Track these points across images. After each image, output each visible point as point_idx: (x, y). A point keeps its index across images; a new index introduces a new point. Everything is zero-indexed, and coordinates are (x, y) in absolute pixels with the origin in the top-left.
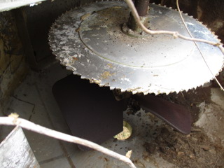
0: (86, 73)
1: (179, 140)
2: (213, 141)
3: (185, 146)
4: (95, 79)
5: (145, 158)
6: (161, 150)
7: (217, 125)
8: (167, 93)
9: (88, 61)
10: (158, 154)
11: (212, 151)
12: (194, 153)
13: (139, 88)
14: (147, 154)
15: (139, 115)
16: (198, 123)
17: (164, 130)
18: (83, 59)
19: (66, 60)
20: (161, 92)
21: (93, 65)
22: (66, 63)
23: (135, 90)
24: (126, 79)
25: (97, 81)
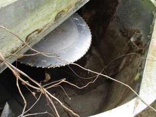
0: (23, 60)
4: (28, 63)
13: (51, 65)
20: (62, 66)
24: (44, 61)
25: (30, 64)
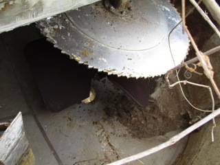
0: (67, 48)
1: (136, 108)
2: (162, 111)
3: (139, 114)
4: (75, 56)
5: (104, 120)
6: (119, 115)
7: (168, 98)
8: (137, 78)
9: (69, 34)
10: (116, 118)
11: (160, 120)
12: (146, 119)
13: (114, 70)
14: (106, 117)
15: (104, 82)
16: (153, 95)
17: (124, 98)
18: (64, 32)
19: (46, 30)
20: (133, 76)
21: (74, 40)
22: (46, 34)
23: (110, 71)
24: (103, 59)
25: (77, 59)
